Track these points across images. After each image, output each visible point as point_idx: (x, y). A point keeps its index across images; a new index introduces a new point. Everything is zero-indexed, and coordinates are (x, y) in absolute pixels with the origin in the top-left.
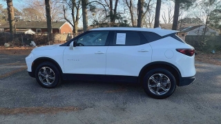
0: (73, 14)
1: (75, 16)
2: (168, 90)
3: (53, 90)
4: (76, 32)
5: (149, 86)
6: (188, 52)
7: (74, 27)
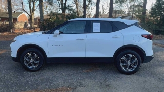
0: (30, 6)
1: (32, 8)
2: (136, 67)
3: (38, 73)
4: (33, 21)
5: (122, 65)
6: (149, 37)
7: (31, 16)
